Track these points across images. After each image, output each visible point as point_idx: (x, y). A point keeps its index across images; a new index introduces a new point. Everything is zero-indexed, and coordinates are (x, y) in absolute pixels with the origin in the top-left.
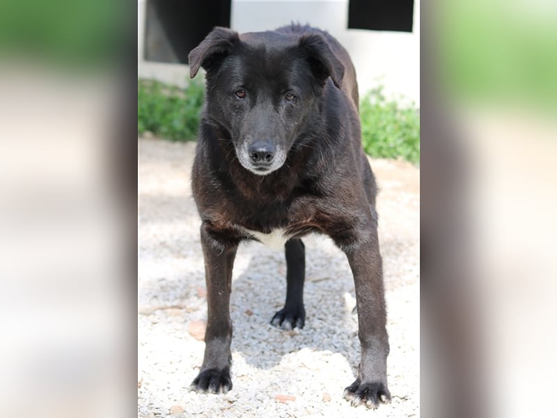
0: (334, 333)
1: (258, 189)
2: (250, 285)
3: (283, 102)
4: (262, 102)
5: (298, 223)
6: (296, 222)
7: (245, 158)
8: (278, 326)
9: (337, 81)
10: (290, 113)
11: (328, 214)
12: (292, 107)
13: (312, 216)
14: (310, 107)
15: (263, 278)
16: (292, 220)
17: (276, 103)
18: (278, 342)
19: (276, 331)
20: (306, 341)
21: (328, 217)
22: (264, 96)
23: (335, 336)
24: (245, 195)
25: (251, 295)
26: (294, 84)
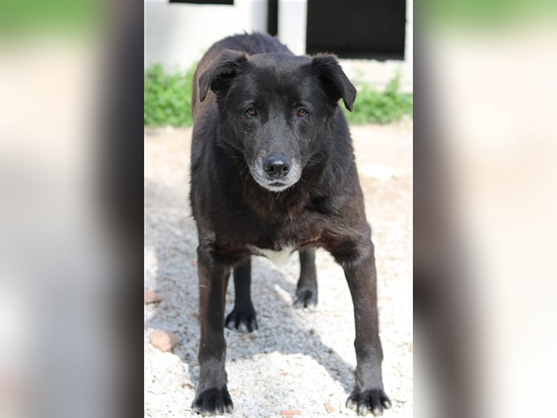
0: (291, 332)
1: (271, 208)
2: (175, 282)
3: (295, 117)
4: (274, 117)
5: (306, 241)
6: (304, 240)
7: (259, 174)
8: (234, 329)
9: (348, 103)
10: (303, 129)
11: (335, 233)
12: (305, 123)
13: (320, 235)
14: (323, 126)
15: (182, 273)
16: (301, 238)
17: (289, 118)
18: (242, 347)
19: (234, 335)
20: (268, 343)
21: (335, 236)
22: (276, 112)
23: (293, 336)
24: (258, 212)
25: (182, 294)
26: (306, 100)
